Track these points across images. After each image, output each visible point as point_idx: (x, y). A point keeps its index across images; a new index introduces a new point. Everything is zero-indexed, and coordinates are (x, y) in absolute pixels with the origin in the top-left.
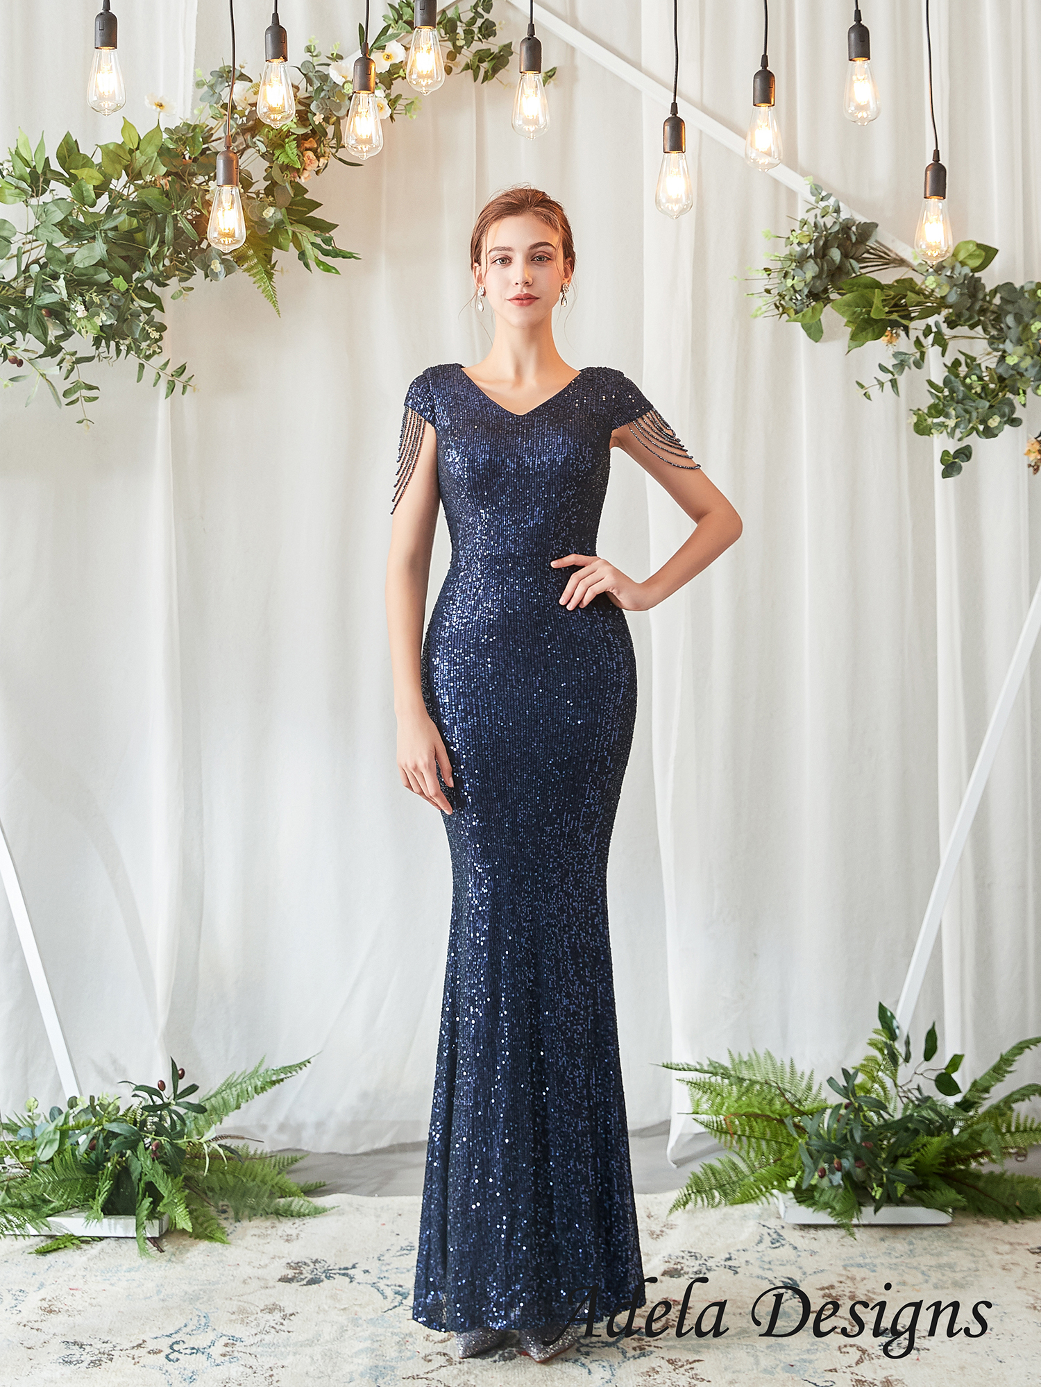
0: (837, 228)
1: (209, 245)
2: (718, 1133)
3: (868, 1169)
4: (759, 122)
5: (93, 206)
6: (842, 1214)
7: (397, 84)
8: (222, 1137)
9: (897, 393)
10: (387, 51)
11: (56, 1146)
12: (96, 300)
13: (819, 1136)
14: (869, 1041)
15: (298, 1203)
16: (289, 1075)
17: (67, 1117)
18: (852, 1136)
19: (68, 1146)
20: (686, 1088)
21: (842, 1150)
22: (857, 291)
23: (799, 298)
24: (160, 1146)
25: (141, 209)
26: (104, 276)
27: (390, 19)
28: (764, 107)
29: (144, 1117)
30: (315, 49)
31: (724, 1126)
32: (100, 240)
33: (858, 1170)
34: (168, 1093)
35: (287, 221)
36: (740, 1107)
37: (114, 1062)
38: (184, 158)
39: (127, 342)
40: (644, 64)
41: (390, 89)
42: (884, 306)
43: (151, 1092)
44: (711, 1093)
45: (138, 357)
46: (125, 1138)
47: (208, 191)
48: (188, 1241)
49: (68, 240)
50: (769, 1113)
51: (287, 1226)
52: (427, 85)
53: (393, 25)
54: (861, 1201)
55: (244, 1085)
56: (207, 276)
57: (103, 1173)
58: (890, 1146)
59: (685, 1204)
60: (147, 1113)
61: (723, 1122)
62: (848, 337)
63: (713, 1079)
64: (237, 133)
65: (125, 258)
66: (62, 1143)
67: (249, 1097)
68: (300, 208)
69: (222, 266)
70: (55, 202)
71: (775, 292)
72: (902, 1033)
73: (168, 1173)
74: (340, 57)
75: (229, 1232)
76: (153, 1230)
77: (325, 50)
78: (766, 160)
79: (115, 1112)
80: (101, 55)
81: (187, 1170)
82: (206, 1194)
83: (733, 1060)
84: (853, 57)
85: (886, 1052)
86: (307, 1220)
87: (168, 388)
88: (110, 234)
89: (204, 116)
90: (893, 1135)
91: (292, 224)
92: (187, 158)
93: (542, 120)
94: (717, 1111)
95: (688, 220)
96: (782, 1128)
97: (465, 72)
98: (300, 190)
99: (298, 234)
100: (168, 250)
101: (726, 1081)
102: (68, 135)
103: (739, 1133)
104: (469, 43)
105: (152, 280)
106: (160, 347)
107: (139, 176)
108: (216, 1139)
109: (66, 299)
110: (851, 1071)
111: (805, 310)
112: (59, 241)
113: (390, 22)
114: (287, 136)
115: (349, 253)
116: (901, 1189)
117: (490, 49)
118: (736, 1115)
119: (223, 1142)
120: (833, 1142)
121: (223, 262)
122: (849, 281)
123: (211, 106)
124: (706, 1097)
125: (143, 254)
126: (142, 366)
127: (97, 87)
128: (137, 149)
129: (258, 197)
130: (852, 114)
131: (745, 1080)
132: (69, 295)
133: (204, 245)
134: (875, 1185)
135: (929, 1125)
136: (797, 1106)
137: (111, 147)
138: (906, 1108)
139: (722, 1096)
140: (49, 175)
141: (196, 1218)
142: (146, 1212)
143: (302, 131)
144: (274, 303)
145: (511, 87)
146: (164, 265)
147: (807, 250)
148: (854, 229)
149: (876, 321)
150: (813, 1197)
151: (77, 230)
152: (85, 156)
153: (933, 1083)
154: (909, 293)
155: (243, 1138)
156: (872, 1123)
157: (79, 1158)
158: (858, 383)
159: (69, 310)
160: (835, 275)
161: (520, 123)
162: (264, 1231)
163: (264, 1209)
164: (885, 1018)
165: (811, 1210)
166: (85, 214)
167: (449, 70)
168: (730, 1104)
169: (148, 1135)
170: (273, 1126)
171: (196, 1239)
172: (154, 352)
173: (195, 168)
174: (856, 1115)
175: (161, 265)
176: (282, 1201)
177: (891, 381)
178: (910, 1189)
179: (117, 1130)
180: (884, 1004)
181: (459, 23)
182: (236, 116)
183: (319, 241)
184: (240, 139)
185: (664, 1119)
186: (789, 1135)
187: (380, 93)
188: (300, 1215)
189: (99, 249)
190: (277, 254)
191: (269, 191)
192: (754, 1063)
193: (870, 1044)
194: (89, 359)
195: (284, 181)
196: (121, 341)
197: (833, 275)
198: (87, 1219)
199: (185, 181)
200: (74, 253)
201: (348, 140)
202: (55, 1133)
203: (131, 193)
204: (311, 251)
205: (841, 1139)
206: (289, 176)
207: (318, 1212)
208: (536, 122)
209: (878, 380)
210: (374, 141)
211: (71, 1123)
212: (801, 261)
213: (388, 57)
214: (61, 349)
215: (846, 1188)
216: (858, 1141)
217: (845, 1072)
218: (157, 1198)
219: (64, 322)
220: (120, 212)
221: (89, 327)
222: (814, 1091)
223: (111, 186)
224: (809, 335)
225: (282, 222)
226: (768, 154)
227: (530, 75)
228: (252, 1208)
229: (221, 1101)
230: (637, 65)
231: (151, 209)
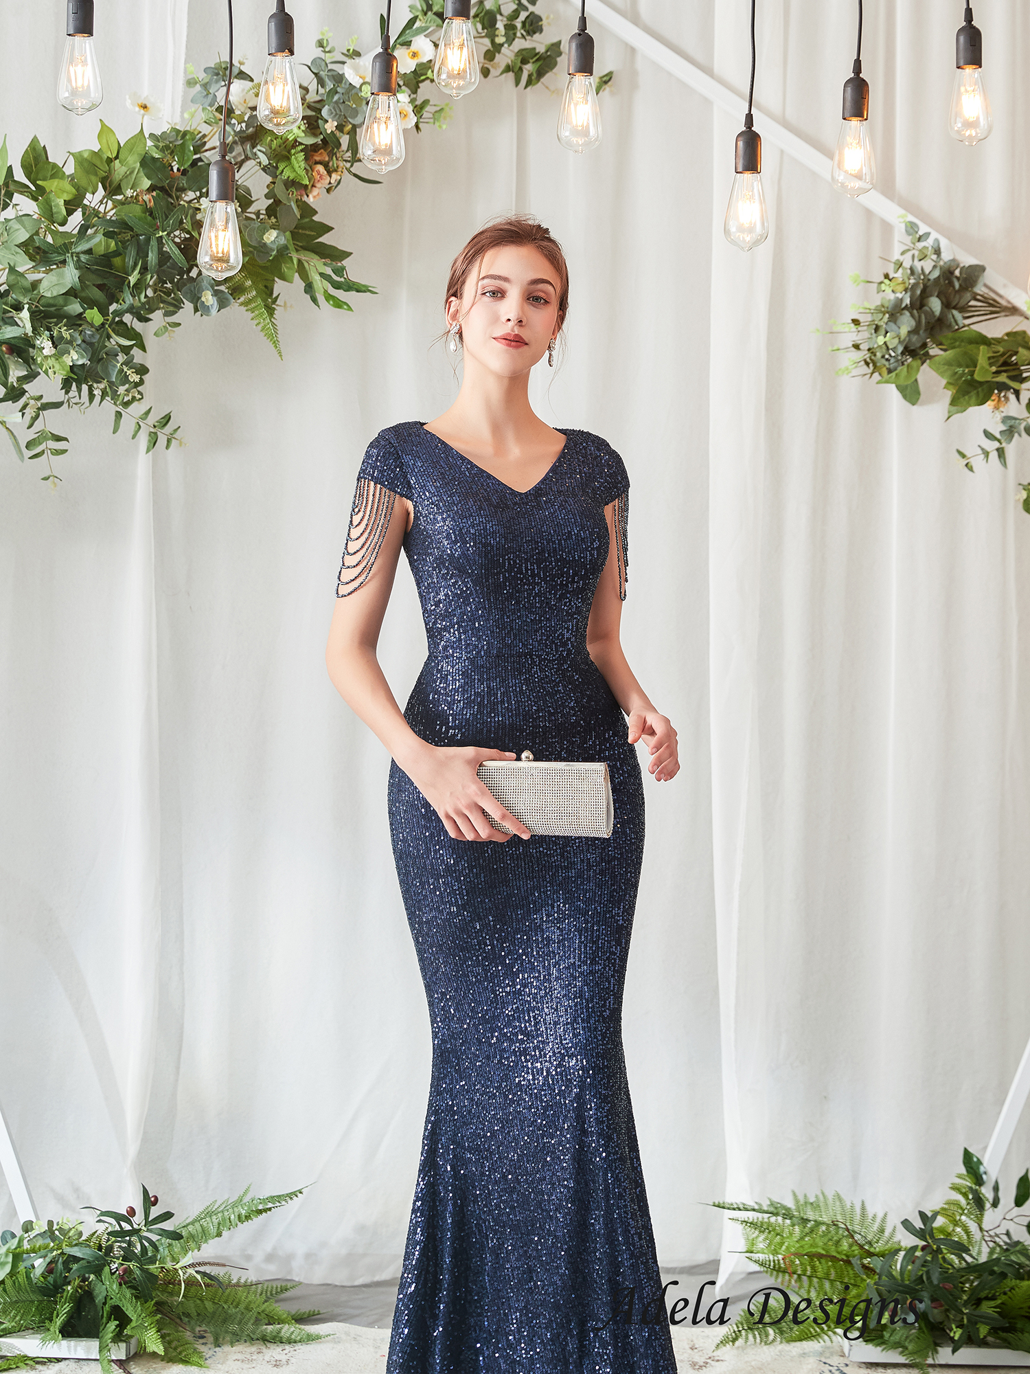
0: (936, 274)
1: (200, 273)
2: (775, 1273)
3: (947, 1310)
4: (849, 139)
5: (63, 224)
6: (915, 1353)
7: (424, 87)
8: (200, 1264)
9: (1005, 464)
10: (413, 47)
11: (8, 1269)
12: (66, 335)
13: (891, 1276)
14: (951, 1186)
15: (287, 1330)
16: (278, 1204)
17: (21, 1241)
18: (929, 1278)
19: (22, 1267)
20: (739, 1227)
21: (917, 1291)
22: (959, 346)
23: (893, 354)
24: (128, 1271)
25: (119, 229)
26: (75, 307)
27: (417, 10)
28: (855, 122)
29: (110, 1242)
30: (328, 44)
31: (782, 1266)
32: (72, 265)
33: (936, 1311)
34: (138, 1219)
35: (291, 247)
36: (801, 1247)
37: (76, 1190)
38: (172, 170)
39: (102, 386)
40: (716, 70)
41: (415, 92)
42: (991, 365)
43: (119, 1218)
44: (770, 1232)
45: (115, 404)
46: (88, 1262)
47: (200, 209)
48: (159, 1365)
49: (34, 264)
50: (834, 1254)
51: (275, 1352)
52: (458, 88)
53: (420, 17)
54: (938, 1341)
55: (226, 1213)
56: (196, 310)
57: (62, 1297)
58: (973, 1290)
59: (734, 1340)
60: (114, 1239)
61: (782, 1262)
62: (948, 400)
63: (773, 1219)
64: (235, 142)
65: (100, 287)
66: (14, 1265)
67: (230, 1225)
68: (307, 233)
69: (215, 298)
70: (19, 219)
71: (864, 347)
72: (990, 1180)
73: (137, 1297)
74: (357, 54)
75: (207, 1356)
76: (119, 1352)
77: (340, 44)
78: (857, 184)
79: (76, 1237)
80: (74, 44)
81: (160, 1296)
82: (181, 1319)
83: (797, 1201)
84: (961, 64)
85: (971, 1197)
86: (298, 1346)
87: (149, 441)
88: (83, 258)
89: (197, 120)
90: (977, 1278)
91: (297, 251)
92: (175, 170)
93: (592, 131)
94: (775, 1250)
95: (765, 252)
96: (849, 1269)
97: (504, 75)
98: (308, 211)
99: (306, 265)
100: (151, 278)
101: (788, 1222)
102: (35, 141)
103: (799, 1272)
104: (510, 40)
105: (132, 313)
106: (139, 393)
107: (118, 190)
108: (192, 1265)
109: (30, 334)
110: (929, 1214)
111: (899, 368)
112: (23, 265)
113: (418, 14)
114: (294, 146)
115: (364, 286)
116: (983, 1330)
117: (534, 49)
118: (796, 1254)
119: (201, 1269)
120: (907, 1282)
121: (216, 293)
122: (950, 335)
123: (204, 109)
124: (762, 1237)
125: (122, 282)
126: (119, 415)
127: (69, 81)
128: (117, 157)
129: (258, 217)
130: (958, 132)
131: (810, 1221)
132: (34, 329)
133: (194, 274)
134: (954, 1326)
135: (1018, 1269)
136: (866, 1247)
137: (86, 155)
138: (992, 1252)
139: (782, 1236)
140: (12, 187)
141: (169, 1343)
142: (111, 1335)
143: (310, 141)
144: (276, 343)
145: (558, 93)
146: (146, 296)
147: (902, 300)
148: (957, 273)
149: (981, 383)
150: (882, 1337)
151: (45, 252)
152: (55, 165)
153: (1025, 1229)
154: (1021, 350)
155: (224, 1265)
156: (953, 1266)
157: (35, 1281)
158: (959, 452)
159: (33, 346)
160: (935, 328)
161: (567, 134)
162: (248, 1357)
163: (249, 1335)
164: (971, 1164)
165: (879, 1349)
166: (54, 233)
167: (485, 72)
168: (791, 1244)
169: (115, 1260)
170: (259, 1256)
171: (168, 1362)
172: (134, 398)
173: (184, 182)
174: (935, 1258)
175: (143, 296)
176: (270, 1328)
177: (998, 450)
178: (994, 1331)
179: (79, 1255)
180: (970, 1150)
181: (499, 17)
182: (233, 121)
183: (329, 271)
184: (238, 149)
185: (712, 1258)
186: (856, 1276)
187: (403, 97)
188: (290, 1341)
189: (70, 276)
190: (279, 286)
191: (271, 211)
192: (822, 1204)
193: (951, 1188)
194: (57, 405)
195: (289, 200)
196: (95, 385)
197: (932, 329)
198: (43, 1340)
199: (171, 196)
200: (41, 280)
201: (365, 151)
202: (7, 1255)
203: (109, 210)
204: (319, 283)
205: (915, 1280)
206: (295, 193)
207: (310, 1339)
208: (585, 132)
209: (983, 449)
210: (394, 152)
211: (26, 1246)
212: (894, 312)
213: (414, 55)
214: (24, 392)
215: (920, 1328)
216: (935, 1282)
217: (922, 1215)
218: (123, 1321)
219: (28, 361)
220: (96, 232)
221: (57, 367)
222: (887, 1234)
223: (85, 202)
224: (905, 397)
225: (286, 247)
226: (859, 177)
227: (580, 79)
228: (235, 1334)
229: (199, 1229)
230: (708, 71)
231: (132, 230)
